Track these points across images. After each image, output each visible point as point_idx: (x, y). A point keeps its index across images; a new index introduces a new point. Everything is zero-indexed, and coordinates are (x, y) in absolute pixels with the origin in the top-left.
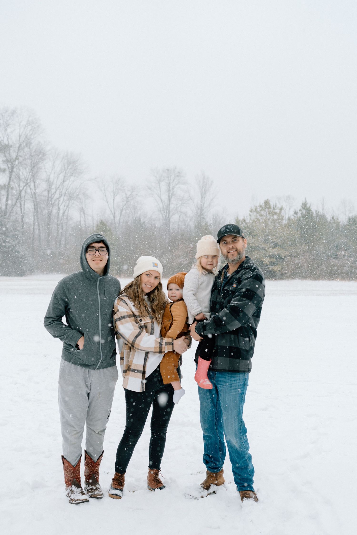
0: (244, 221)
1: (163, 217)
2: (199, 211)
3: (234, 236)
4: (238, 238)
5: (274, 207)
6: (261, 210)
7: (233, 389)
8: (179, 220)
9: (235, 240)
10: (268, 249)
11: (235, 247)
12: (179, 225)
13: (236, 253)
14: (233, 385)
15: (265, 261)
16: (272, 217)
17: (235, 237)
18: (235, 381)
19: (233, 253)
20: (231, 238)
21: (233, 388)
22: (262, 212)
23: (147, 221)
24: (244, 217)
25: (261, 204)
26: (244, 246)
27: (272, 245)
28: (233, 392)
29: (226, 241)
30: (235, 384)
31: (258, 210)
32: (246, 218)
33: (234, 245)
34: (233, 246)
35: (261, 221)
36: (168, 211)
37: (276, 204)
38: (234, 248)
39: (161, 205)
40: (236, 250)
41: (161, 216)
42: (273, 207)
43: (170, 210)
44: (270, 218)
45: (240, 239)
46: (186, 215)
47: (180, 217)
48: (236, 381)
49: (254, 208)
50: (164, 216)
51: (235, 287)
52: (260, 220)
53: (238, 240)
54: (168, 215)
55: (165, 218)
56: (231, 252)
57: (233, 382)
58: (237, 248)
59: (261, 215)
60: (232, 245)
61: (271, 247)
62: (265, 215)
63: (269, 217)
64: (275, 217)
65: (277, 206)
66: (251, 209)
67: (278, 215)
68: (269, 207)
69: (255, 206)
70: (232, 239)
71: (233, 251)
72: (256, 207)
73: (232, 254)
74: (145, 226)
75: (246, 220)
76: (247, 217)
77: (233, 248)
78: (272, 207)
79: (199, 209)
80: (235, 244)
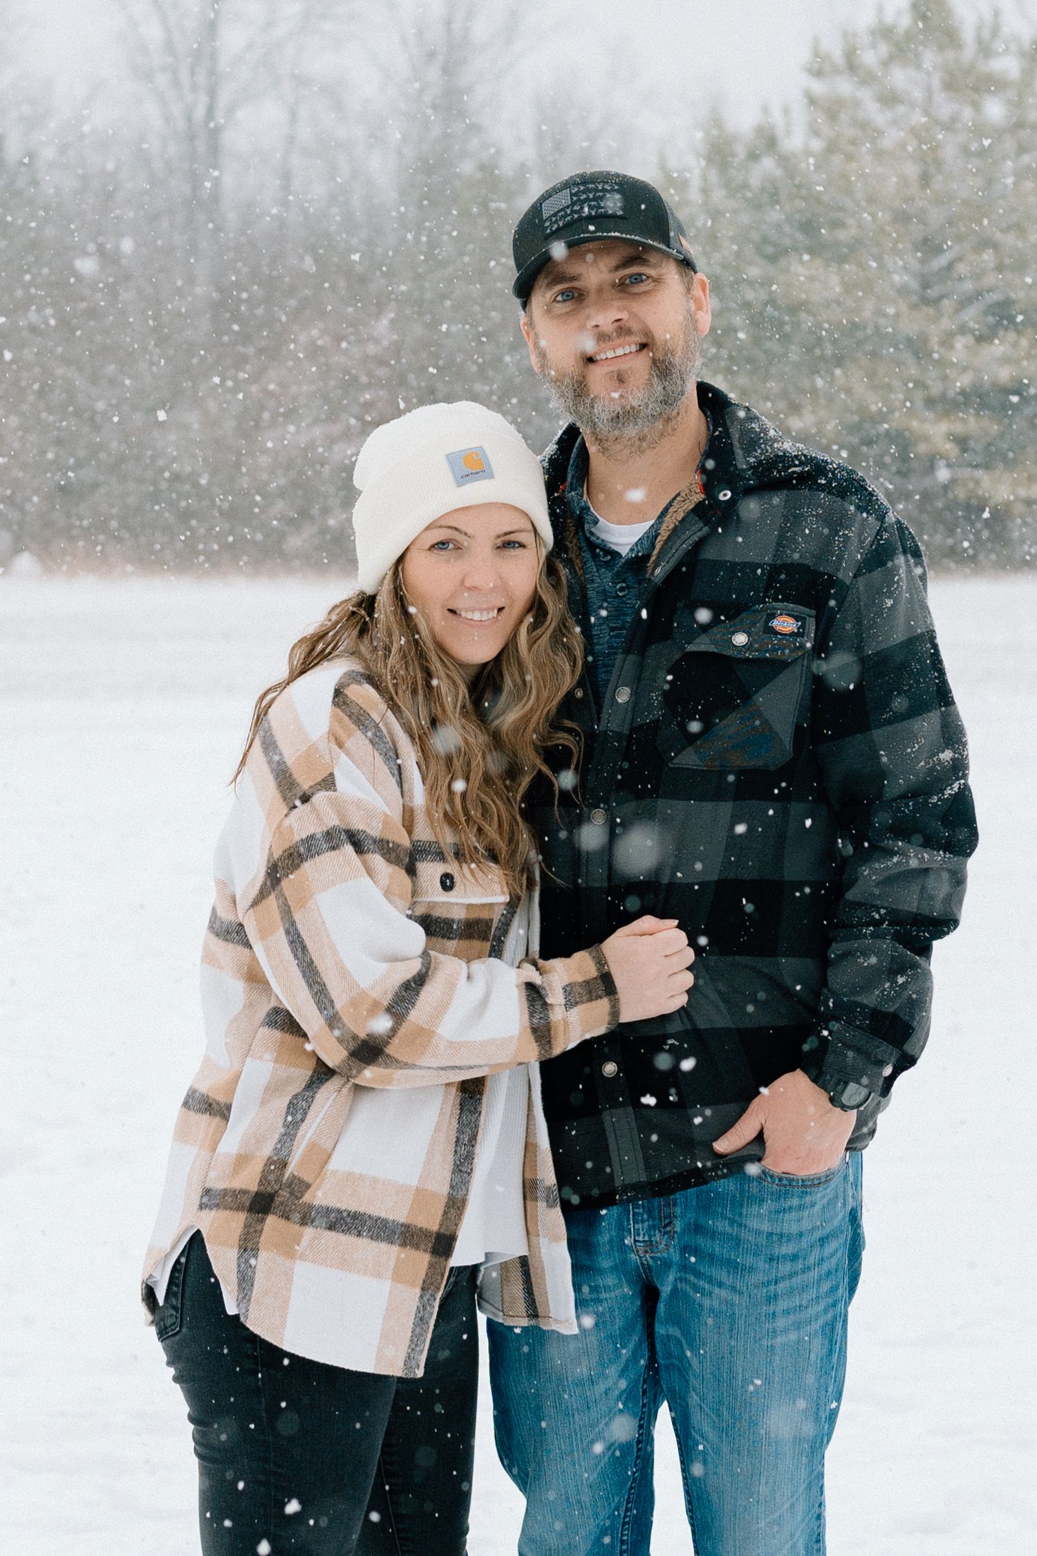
0: (768, 141)
1: (168, 119)
2: (433, 74)
3: (627, 252)
4: (655, 266)
5: (986, 34)
6: (886, 63)
7: (787, 1312)
8: (291, 139)
9: (638, 279)
10: (947, 342)
11: (635, 326)
12: (286, 177)
13: (640, 366)
14: (782, 1286)
15: (927, 439)
16: (967, 114)
17: (637, 257)
18: (794, 1258)
19: (624, 366)
20: (612, 260)
21: (783, 1304)
22: (900, 77)
23: (49, 153)
24: (766, 110)
25: (889, 18)
26: (692, 321)
27: (971, 315)
28: (785, 1331)
29: (573, 279)
30: (797, 1281)
31: (869, 58)
32: (777, 118)
33: (630, 313)
34: (624, 315)
35: (887, 143)
36: (201, 79)
37: (997, 14)
38: (629, 332)
39: (153, 32)
40: (643, 346)
41: (152, 110)
42: (979, 41)
43: (224, 65)
44: (954, 119)
45: (671, 274)
46: (339, 106)
47: (293, 116)
48: (801, 1261)
49: (835, 50)
50: (176, 109)
51: (792, 634)
52: (880, 133)
53: (657, 281)
54: (203, 99)
55: (181, 124)
56: (610, 354)
57: (786, 1268)
58: (648, 333)
59: (889, 99)
60: (620, 309)
61: (963, 334)
62: (918, 94)
63: (945, 107)
64: (995, 110)
65: (1005, 30)
66: (816, 54)
67: (1012, 94)
68: (949, 37)
69: (845, 35)
70: (617, 268)
71: (620, 352)
72: (855, 35)
73: (614, 367)
74: (35, 183)
75: (780, 131)
76: (786, 111)
77: (622, 330)
78: (968, 35)
79: (432, 55)
80: (635, 306)
